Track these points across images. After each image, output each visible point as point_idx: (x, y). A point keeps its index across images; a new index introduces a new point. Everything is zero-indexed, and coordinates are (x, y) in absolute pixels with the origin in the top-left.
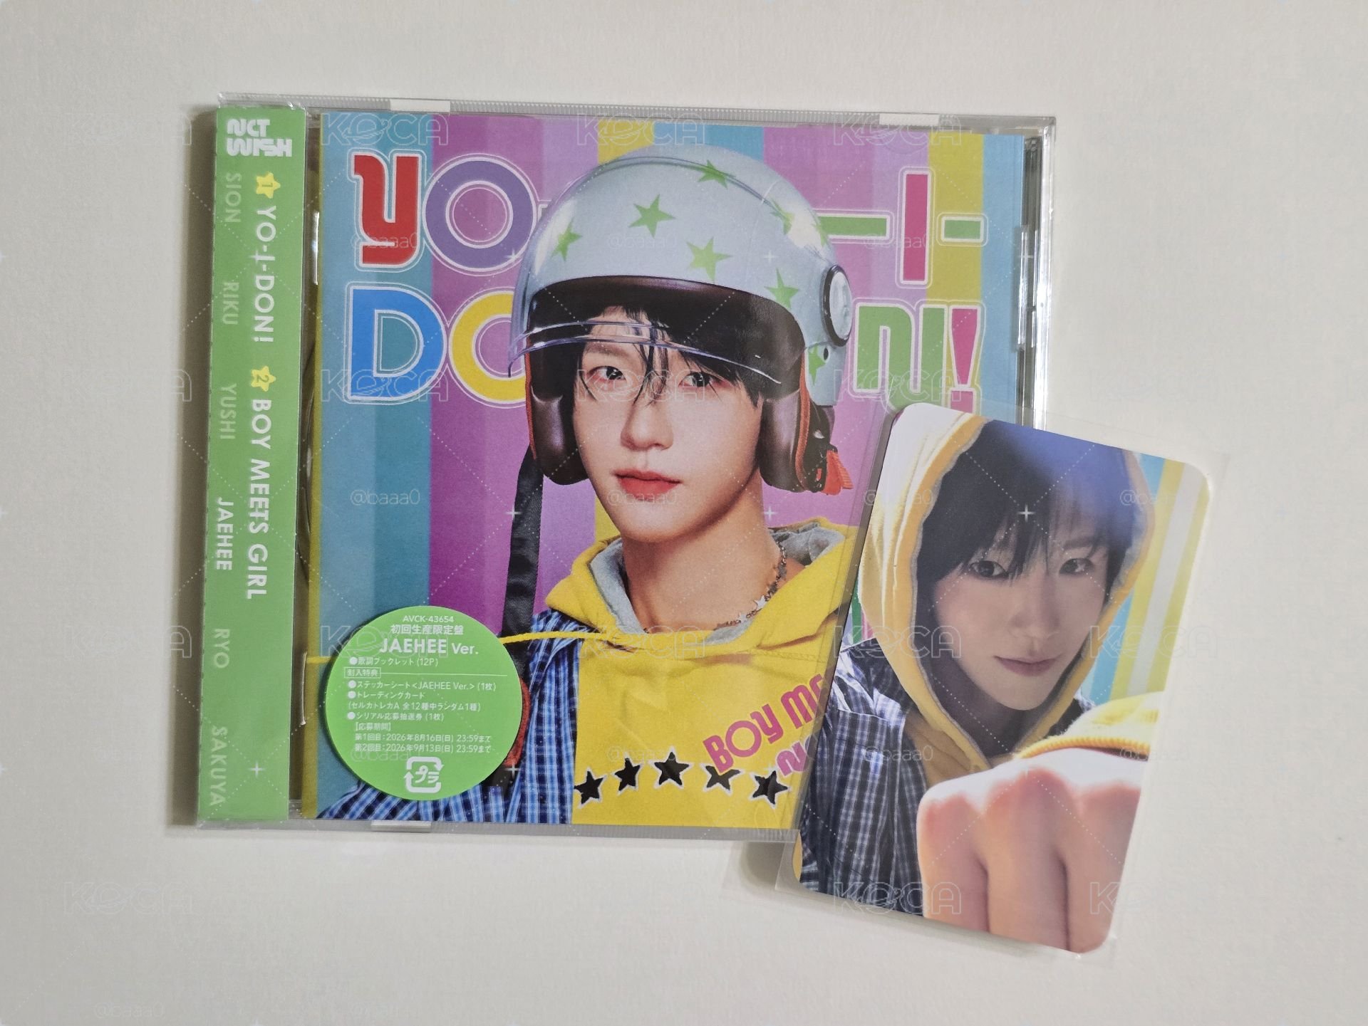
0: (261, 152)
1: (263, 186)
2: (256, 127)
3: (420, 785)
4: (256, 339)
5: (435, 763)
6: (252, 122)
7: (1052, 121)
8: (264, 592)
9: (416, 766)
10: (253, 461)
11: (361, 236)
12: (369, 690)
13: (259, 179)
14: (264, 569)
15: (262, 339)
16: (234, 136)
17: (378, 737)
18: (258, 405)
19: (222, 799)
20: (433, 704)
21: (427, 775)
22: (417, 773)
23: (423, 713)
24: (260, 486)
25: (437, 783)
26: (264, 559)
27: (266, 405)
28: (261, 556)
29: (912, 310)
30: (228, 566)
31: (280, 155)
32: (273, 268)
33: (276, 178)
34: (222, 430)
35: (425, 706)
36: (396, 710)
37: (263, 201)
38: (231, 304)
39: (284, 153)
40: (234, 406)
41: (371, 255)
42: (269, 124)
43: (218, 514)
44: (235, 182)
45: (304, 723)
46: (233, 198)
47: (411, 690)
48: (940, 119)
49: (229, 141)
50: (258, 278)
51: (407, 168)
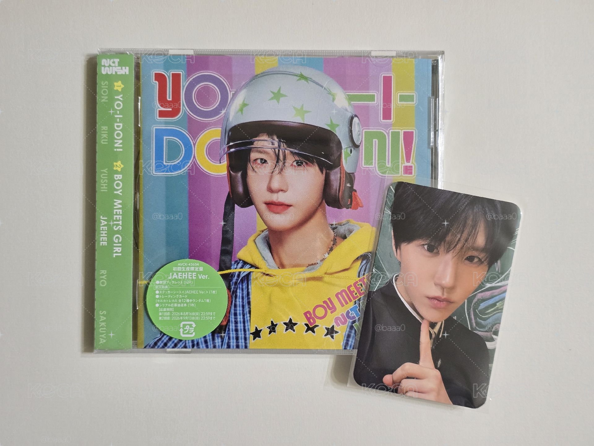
0: (116, 72)
1: (117, 86)
2: (114, 62)
3: (186, 334)
4: (115, 150)
5: (192, 324)
6: (112, 60)
7: (443, 53)
8: (120, 254)
9: (185, 326)
10: (115, 200)
11: (158, 106)
12: (165, 294)
13: (116, 84)
14: (120, 245)
15: (118, 150)
16: (104, 66)
17: (168, 314)
18: (117, 177)
19: (105, 341)
20: (191, 300)
21: (189, 329)
22: (185, 328)
23: (187, 303)
24: (118, 211)
25: (193, 333)
26: (120, 241)
27: (120, 177)
28: (119, 240)
29: (386, 132)
30: (105, 244)
31: (124, 73)
32: (121, 120)
33: (122, 83)
34: (102, 188)
35: (188, 301)
36: (176, 303)
37: (117, 93)
38: (105, 136)
39: (125, 72)
40: (107, 178)
41: (162, 114)
42: (119, 61)
43: (101, 223)
44: (106, 85)
45: (138, 309)
46: (105, 92)
47: (182, 294)
48: (397, 53)
49: (103, 68)
50: (116, 124)
51: (176, 78)
